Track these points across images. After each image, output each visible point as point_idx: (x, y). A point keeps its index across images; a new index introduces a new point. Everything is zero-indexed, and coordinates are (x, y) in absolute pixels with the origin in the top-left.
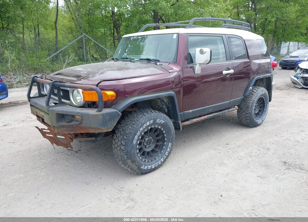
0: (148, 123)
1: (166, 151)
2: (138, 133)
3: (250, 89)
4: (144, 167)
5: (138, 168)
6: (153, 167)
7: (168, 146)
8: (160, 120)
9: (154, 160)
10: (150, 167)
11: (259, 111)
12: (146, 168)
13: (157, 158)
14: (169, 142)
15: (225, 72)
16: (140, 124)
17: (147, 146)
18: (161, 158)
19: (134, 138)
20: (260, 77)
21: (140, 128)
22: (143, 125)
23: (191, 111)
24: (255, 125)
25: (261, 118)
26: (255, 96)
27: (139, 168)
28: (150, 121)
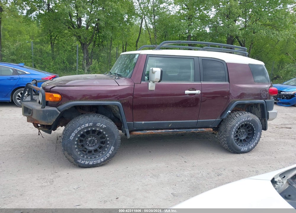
0: (87, 125)
1: (108, 153)
2: (76, 131)
3: (228, 113)
4: (81, 161)
5: (74, 160)
6: (91, 164)
7: (110, 149)
8: (101, 125)
9: (93, 158)
10: (87, 163)
11: (246, 138)
12: (83, 162)
13: (97, 157)
14: (112, 145)
15: (187, 92)
16: (78, 124)
17: (90, 145)
18: (102, 158)
19: (71, 135)
20: (245, 102)
21: (78, 127)
22: (81, 125)
23: (143, 122)
24: (237, 152)
25: (247, 145)
26: (237, 120)
27: (76, 160)
28: (89, 123)
